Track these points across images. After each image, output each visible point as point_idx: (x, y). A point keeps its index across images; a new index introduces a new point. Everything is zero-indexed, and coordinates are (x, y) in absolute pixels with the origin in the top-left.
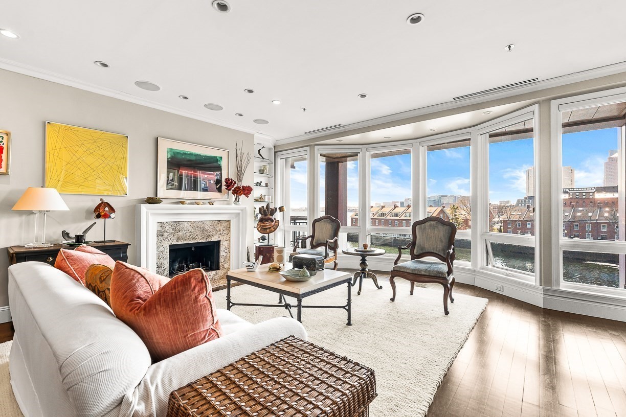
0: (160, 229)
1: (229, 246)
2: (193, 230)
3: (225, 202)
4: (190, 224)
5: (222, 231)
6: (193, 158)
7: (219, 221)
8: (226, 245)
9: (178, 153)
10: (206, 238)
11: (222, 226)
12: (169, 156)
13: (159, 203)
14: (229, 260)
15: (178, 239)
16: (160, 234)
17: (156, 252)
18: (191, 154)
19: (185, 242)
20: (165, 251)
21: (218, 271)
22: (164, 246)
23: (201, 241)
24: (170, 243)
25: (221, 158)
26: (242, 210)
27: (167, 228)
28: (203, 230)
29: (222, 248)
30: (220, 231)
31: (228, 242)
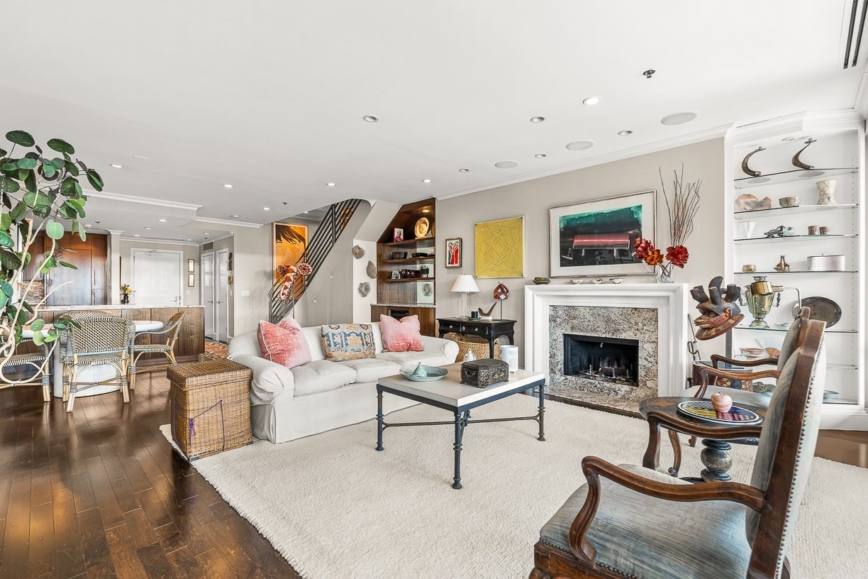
0: (552, 313)
1: (656, 351)
2: (592, 319)
3: (652, 278)
4: (588, 310)
5: (640, 325)
6: (592, 220)
7: (636, 309)
8: (651, 350)
9: (572, 219)
10: (613, 334)
11: (642, 318)
12: (562, 226)
13: (546, 283)
14: (656, 376)
15: (573, 328)
16: (553, 319)
17: (548, 340)
18: (589, 216)
19: (582, 334)
20: (559, 340)
21: (634, 388)
22: (557, 335)
23: (604, 336)
24: (564, 332)
25: (640, 207)
26: (674, 291)
27: (560, 312)
28: (608, 320)
29: (642, 354)
30: (636, 324)
31: (654, 345)
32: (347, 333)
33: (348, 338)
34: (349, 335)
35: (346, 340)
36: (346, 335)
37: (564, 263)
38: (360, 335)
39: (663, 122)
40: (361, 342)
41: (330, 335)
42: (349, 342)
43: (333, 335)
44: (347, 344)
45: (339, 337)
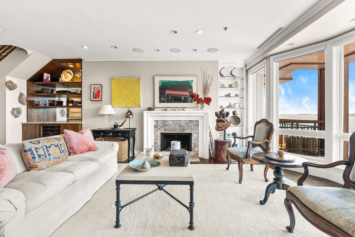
0: (156, 124)
1: (198, 137)
2: (174, 126)
3: (196, 109)
4: (172, 122)
5: (192, 127)
6: (174, 84)
7: (191, 121)
8: (196, 136)
9: (165, 82)
10: (182, 131)
11: (193, 124)
12: (160, 85)
13: (153, 110)
14: (198, 146)
15: (165, 130)
16: (156, 127)
17: (154, 136)
18: (172, 82)
19: (169, 132)
20: (159, 136)
21: (190, 152)
22: (158, 133)
23: (178, 132)
24: (161, 132)
25: (192, 81)
26: (206, 114)
27: (159, 123)
28: (181, 126)
29: (193, 138)
30: (191, 127)
31: (197, 134)
32: (48, 146)
33: (49, 149)
34: (50, 147)
35: (48, 151)
36: (47, 148)
37: (161, 101)
38: (57, 146)
39: (208, 50)
40: (59, 151)
41: (33, 149)
42: (50, 152)
43: (36, 149)
44: (49, 155)
45: (42, 149)
